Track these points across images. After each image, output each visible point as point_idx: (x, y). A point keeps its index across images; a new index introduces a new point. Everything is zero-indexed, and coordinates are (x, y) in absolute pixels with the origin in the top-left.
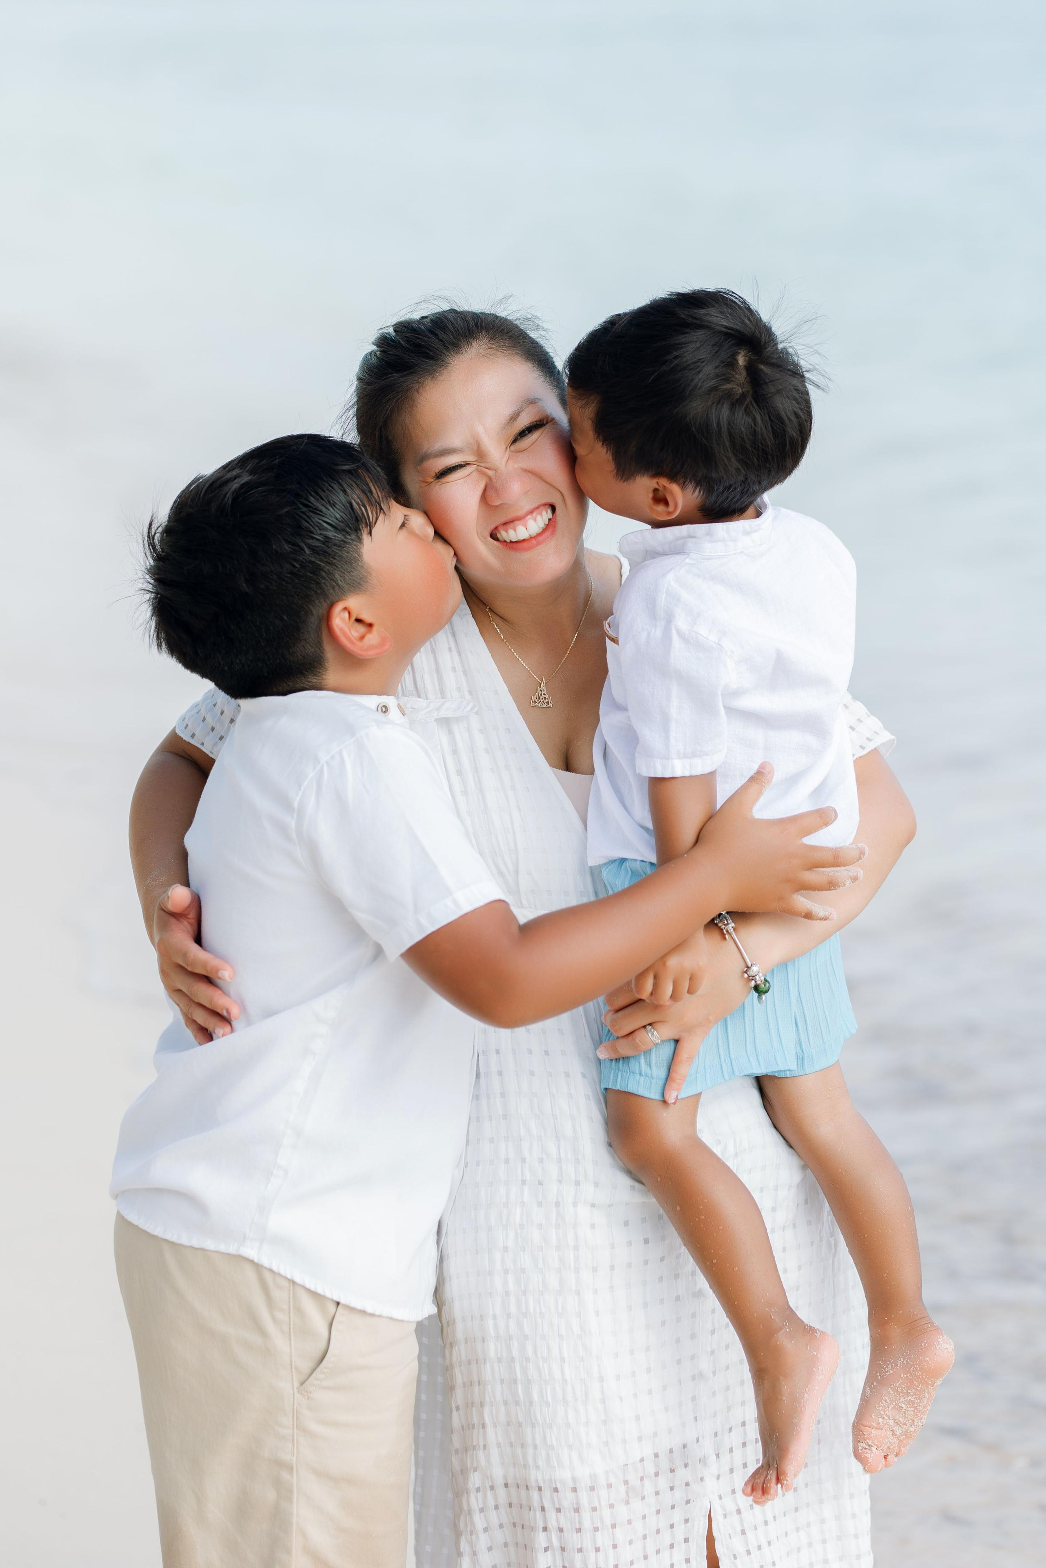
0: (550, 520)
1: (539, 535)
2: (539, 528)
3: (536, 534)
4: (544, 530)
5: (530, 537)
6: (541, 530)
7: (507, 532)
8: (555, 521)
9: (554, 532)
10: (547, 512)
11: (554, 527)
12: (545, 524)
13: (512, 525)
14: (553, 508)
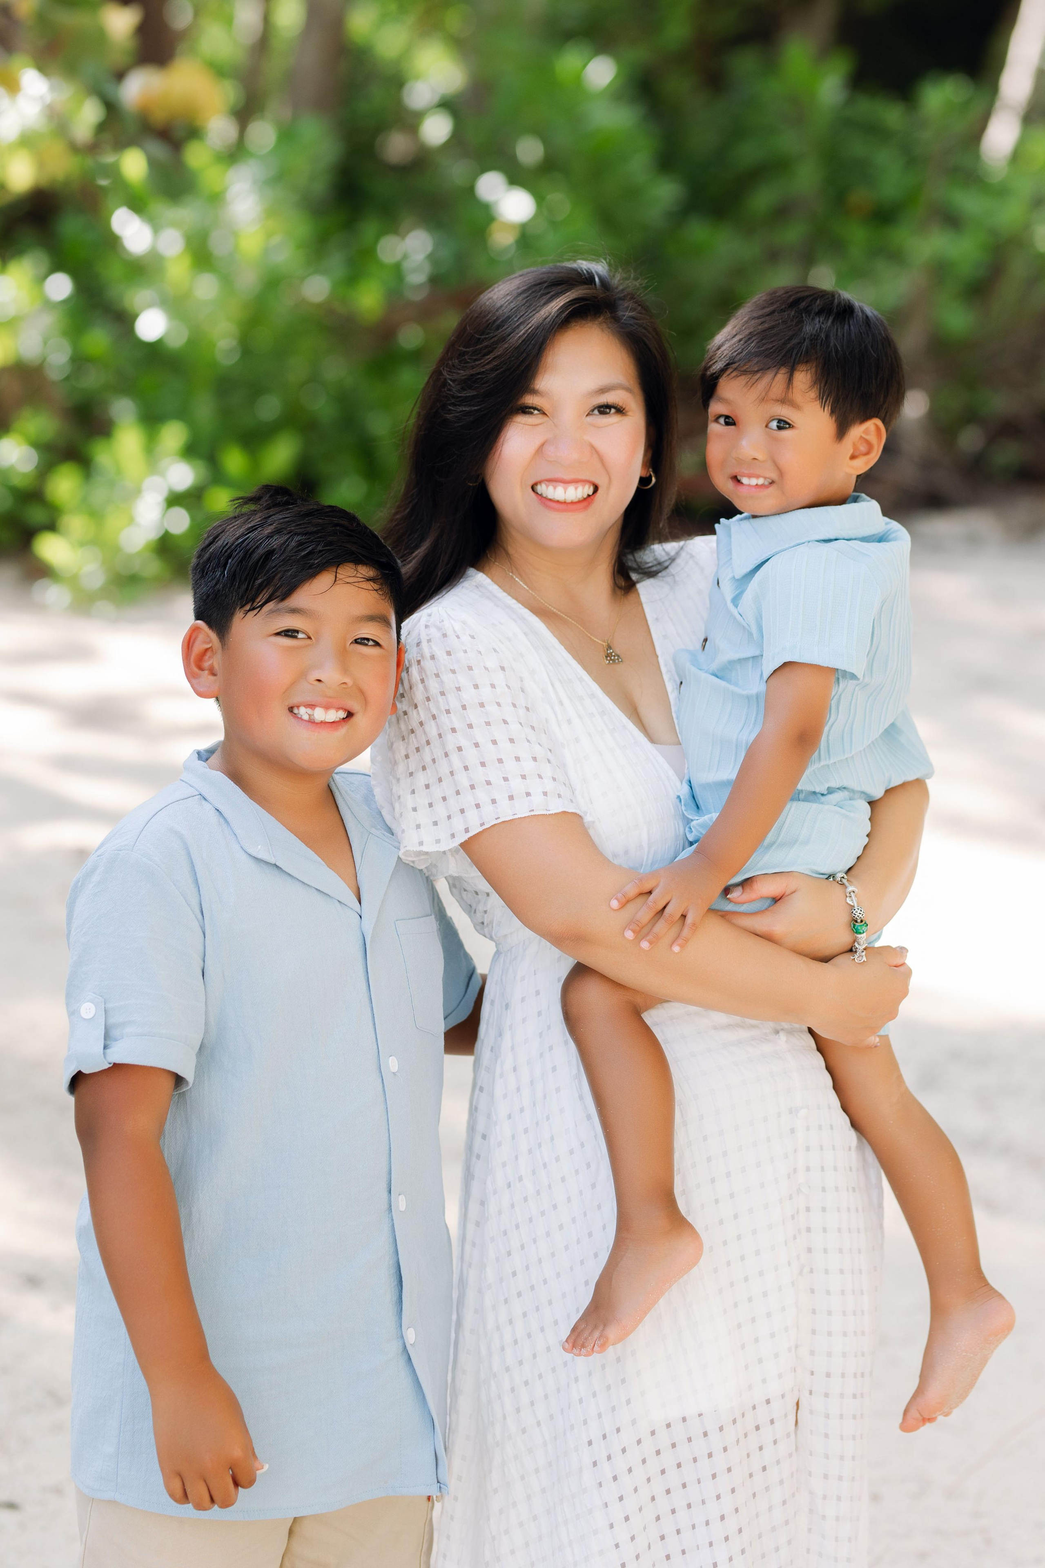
0: (589, 496)
1: (572, 503)
2: (576, 497)
3: (570, 501)
4: (579, 502)
5: (563, 501)
6: (576, 500)
7: (547, 486)
8: (592, 500)
9: (586, 508)
10: (589, 488)
11: (589, 504)
12: (583, 497)
13: (554, 483)
14: (596, 489)
